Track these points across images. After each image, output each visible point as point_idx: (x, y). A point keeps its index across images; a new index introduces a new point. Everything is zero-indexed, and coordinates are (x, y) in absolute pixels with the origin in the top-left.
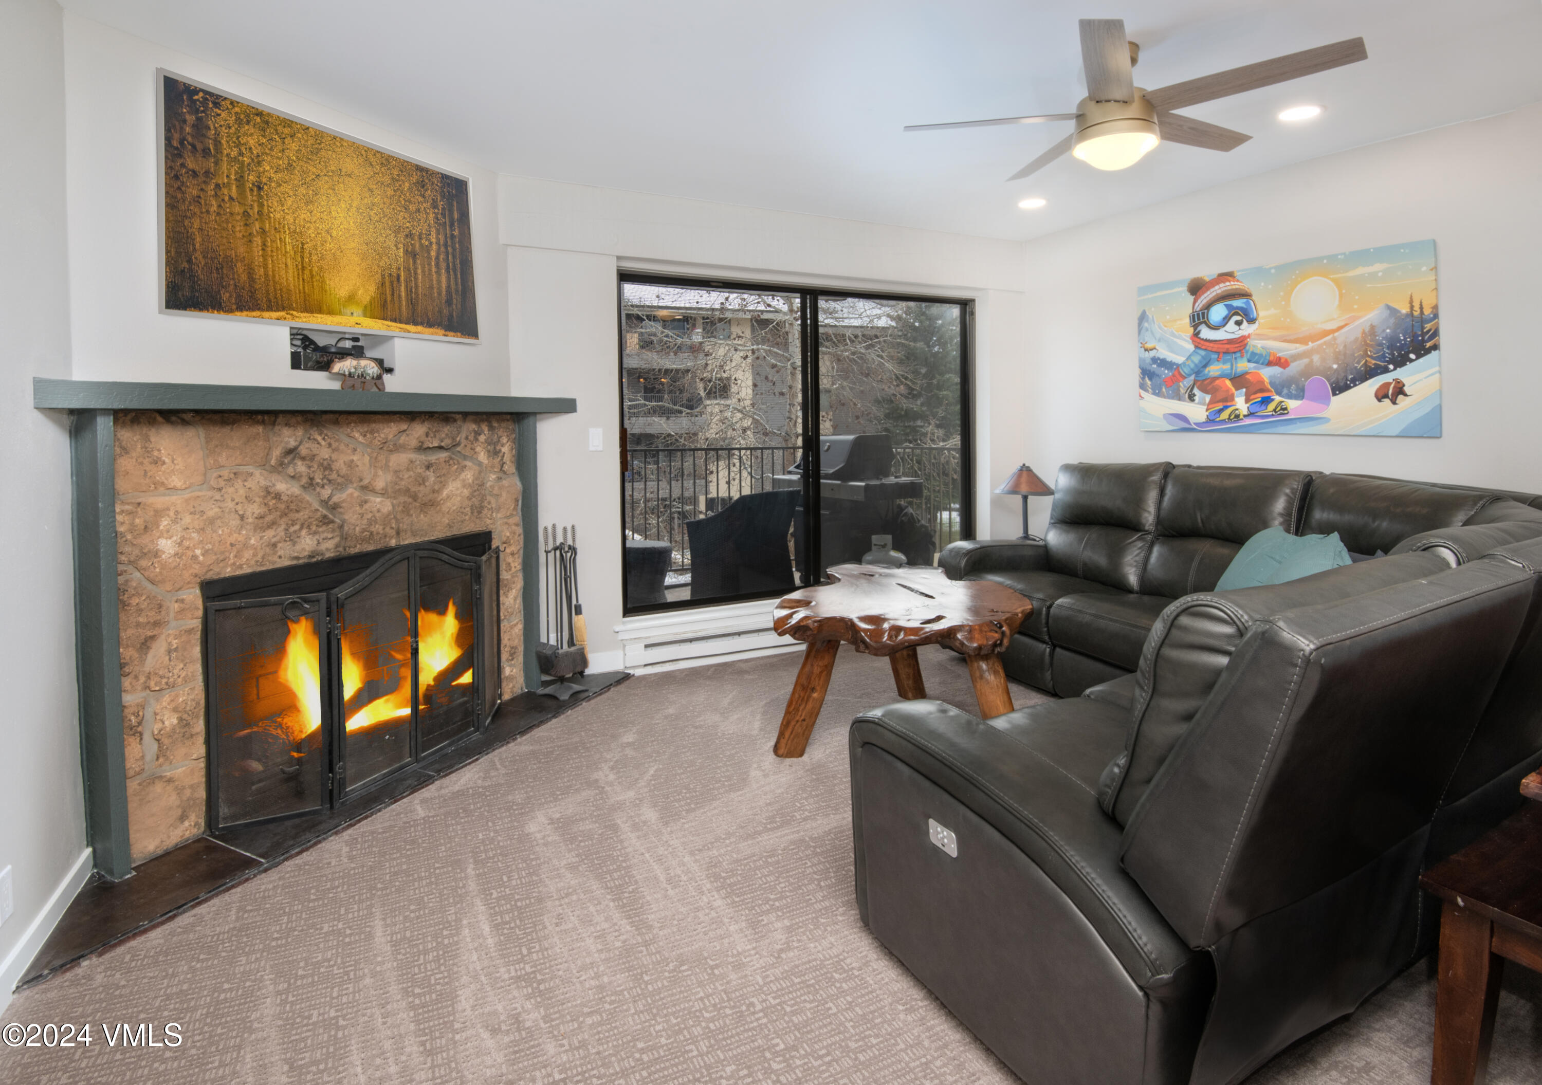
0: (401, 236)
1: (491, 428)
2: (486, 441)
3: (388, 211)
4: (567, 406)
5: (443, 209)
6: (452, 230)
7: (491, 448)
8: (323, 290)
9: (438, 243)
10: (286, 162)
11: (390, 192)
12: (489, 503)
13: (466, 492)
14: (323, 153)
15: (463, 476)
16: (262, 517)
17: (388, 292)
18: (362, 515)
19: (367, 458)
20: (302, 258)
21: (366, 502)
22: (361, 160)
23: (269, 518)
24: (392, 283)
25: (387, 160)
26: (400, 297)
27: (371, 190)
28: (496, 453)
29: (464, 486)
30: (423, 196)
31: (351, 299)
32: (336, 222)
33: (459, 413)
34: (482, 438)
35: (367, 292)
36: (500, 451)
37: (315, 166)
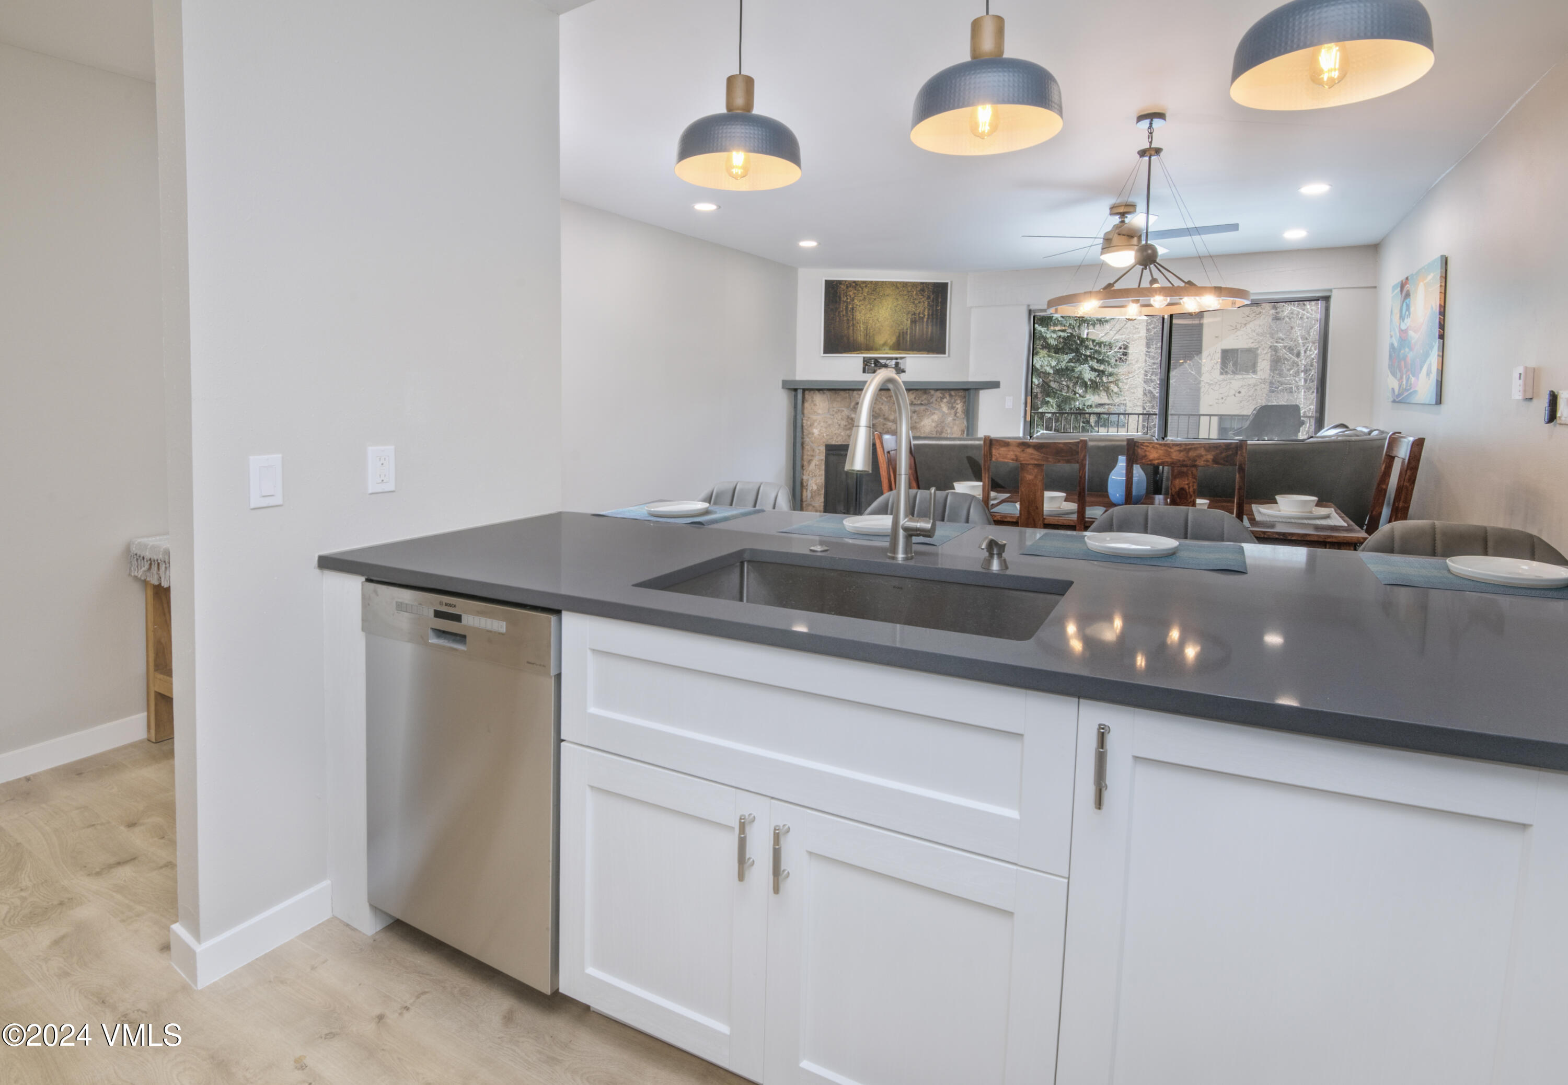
0: (910, 316)
1: (951, 396)
2: (947, 402)
3: (904, 306)
4: (995, 385)
5: (933, 299)
6: (936, 307)
7: (950, 405)
8: (874, 342)
9: (928, 315)
10: (863, 297)
11: (906, 297)
12: (946, 430)
13: (934, 424)
14: (878, 289)
15: (933, 417)
16: (846, 426)
17: (901, 338)
18: (883, 429)
19: (887, 407)
20: (867, 332)
21: (885, 424)
22: (894, 287)
23: (848, 426)
24: (903, 335)
25: (905, 285)
26: (907, 340)
27: (897, 299)
28: (953, 408)
29: (933, 422)
30: (922, 295)
31: (885, 344)
32: (881, 315)
33: (932, 389)
34: (945, 400)
35: (892, 340)
36: (955, 407)
37: (874, 296)
